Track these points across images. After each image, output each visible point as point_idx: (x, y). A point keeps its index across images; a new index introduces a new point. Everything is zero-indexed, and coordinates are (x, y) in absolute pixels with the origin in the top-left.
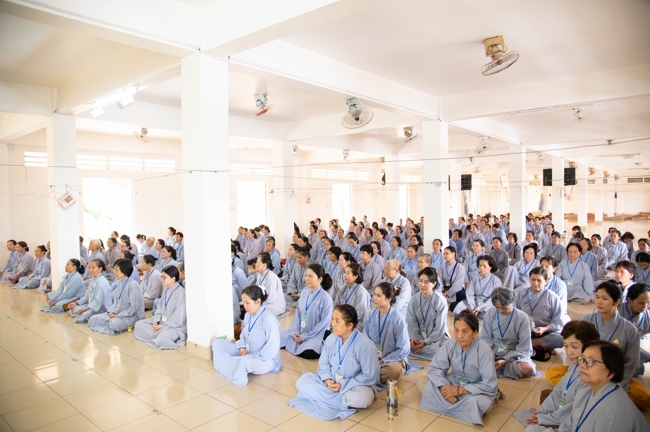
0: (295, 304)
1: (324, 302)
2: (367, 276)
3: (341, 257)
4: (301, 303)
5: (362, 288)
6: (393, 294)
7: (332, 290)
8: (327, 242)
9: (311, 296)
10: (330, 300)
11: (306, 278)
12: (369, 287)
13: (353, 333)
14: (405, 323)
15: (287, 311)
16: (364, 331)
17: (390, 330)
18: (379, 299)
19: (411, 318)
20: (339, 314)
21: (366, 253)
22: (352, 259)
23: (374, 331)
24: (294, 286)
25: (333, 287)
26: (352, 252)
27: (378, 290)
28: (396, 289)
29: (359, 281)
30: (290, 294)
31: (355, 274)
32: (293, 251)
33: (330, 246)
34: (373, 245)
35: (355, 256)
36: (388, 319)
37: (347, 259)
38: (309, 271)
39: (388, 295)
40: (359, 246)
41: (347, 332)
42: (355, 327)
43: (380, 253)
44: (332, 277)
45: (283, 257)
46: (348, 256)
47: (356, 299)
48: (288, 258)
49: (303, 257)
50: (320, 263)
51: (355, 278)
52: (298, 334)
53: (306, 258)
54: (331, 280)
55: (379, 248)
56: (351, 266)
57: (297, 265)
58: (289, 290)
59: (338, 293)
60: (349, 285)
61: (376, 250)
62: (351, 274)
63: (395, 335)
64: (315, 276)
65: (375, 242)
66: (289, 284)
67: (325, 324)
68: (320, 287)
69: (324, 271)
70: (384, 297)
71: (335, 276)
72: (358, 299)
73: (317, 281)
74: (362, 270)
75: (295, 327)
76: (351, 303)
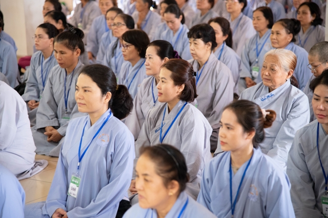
0: (53, 149)
1: (115, 142)
2: (204, 89)
3: (151, 51)
4: (69, 147)
5: (195, 113)
6: (257, 123)
7: (132, 117)
8: (119, 20)
9: (90, 131)
10: (129, 138)
11: (76, 95)
12: (209, 111)
13: (179, 203)
14: (284, 182)
15: (37, 164)
16: (200, 198)
17: (254, 198)
18: (229, 134)
19: (297, 174)
20: (149, 166)
21: (200, 42)
22: (173, 54)
23: (220, 198)
24: (50, 113)
25: (133, 112)
26: (172, 40)
27: (229, 116)
28: (265, 113)
29: (188, 96)
30: (42, 130)
31: (178, 81)
32: (46, 40)
33: (124, 29)
34: (216, 27)
35: (178, 48)
36: (249, 175)
37: (162, 55)
38: (84, 80)
39: (248, 127)
40: (186, 29)
41: (166, 201)
42: (182, 189)
43: (229, 42)
44: (131, 92)
45: (23, 52)
46: (165, 49)
47: (181, 132)
48: (35, 55)
49: (69, 52)
50: (105, 63)
51: (179, 90)
52: (61, 209)
53: (76, 54)
54: (129, 98)
55: (227, 31)
56: (169, 66)
57: (56, 70)
58: (41, 122)
59: (145, 124)
60: (167, 106)
61: (220, 37)
62: (171, 83)
63: (264, 208)
64: (96, 90)
65: (219, 20)
66: (40, 109)
67: (119, 188)
68: (106, 112)
69: (114, 79)
70: (239, 129)
71: (138, 89)
72: (185, 132)
73: (99, 100)
74: (193, 73)
75: (56, 195)
76: (171, 140)
